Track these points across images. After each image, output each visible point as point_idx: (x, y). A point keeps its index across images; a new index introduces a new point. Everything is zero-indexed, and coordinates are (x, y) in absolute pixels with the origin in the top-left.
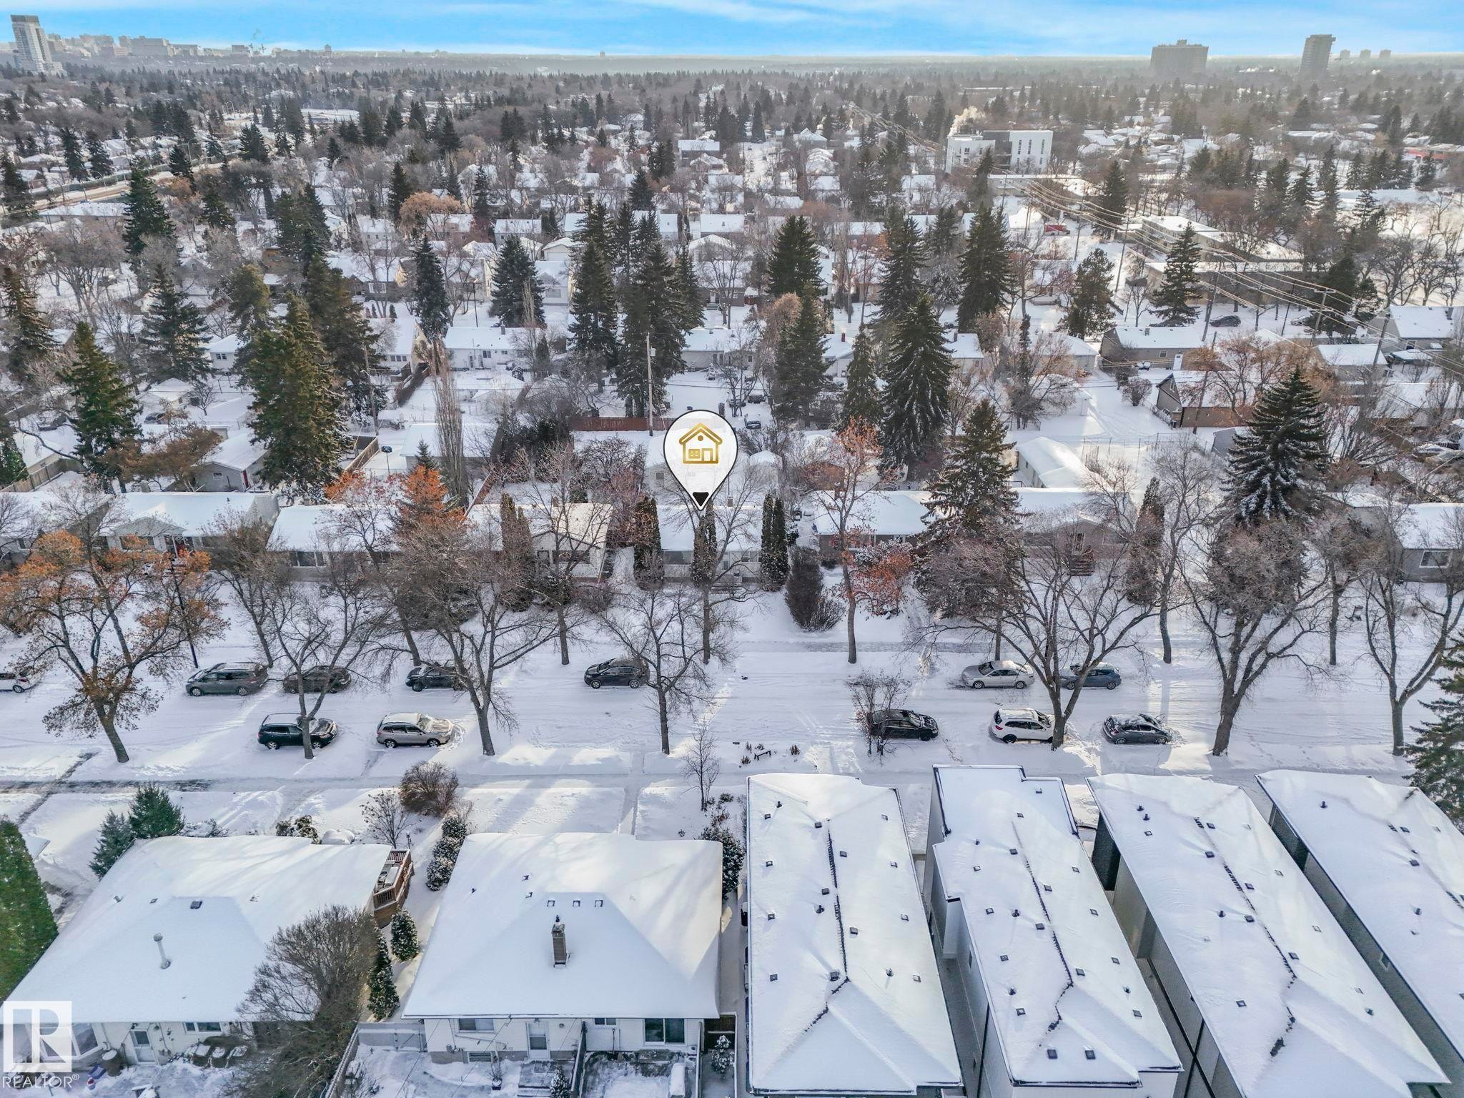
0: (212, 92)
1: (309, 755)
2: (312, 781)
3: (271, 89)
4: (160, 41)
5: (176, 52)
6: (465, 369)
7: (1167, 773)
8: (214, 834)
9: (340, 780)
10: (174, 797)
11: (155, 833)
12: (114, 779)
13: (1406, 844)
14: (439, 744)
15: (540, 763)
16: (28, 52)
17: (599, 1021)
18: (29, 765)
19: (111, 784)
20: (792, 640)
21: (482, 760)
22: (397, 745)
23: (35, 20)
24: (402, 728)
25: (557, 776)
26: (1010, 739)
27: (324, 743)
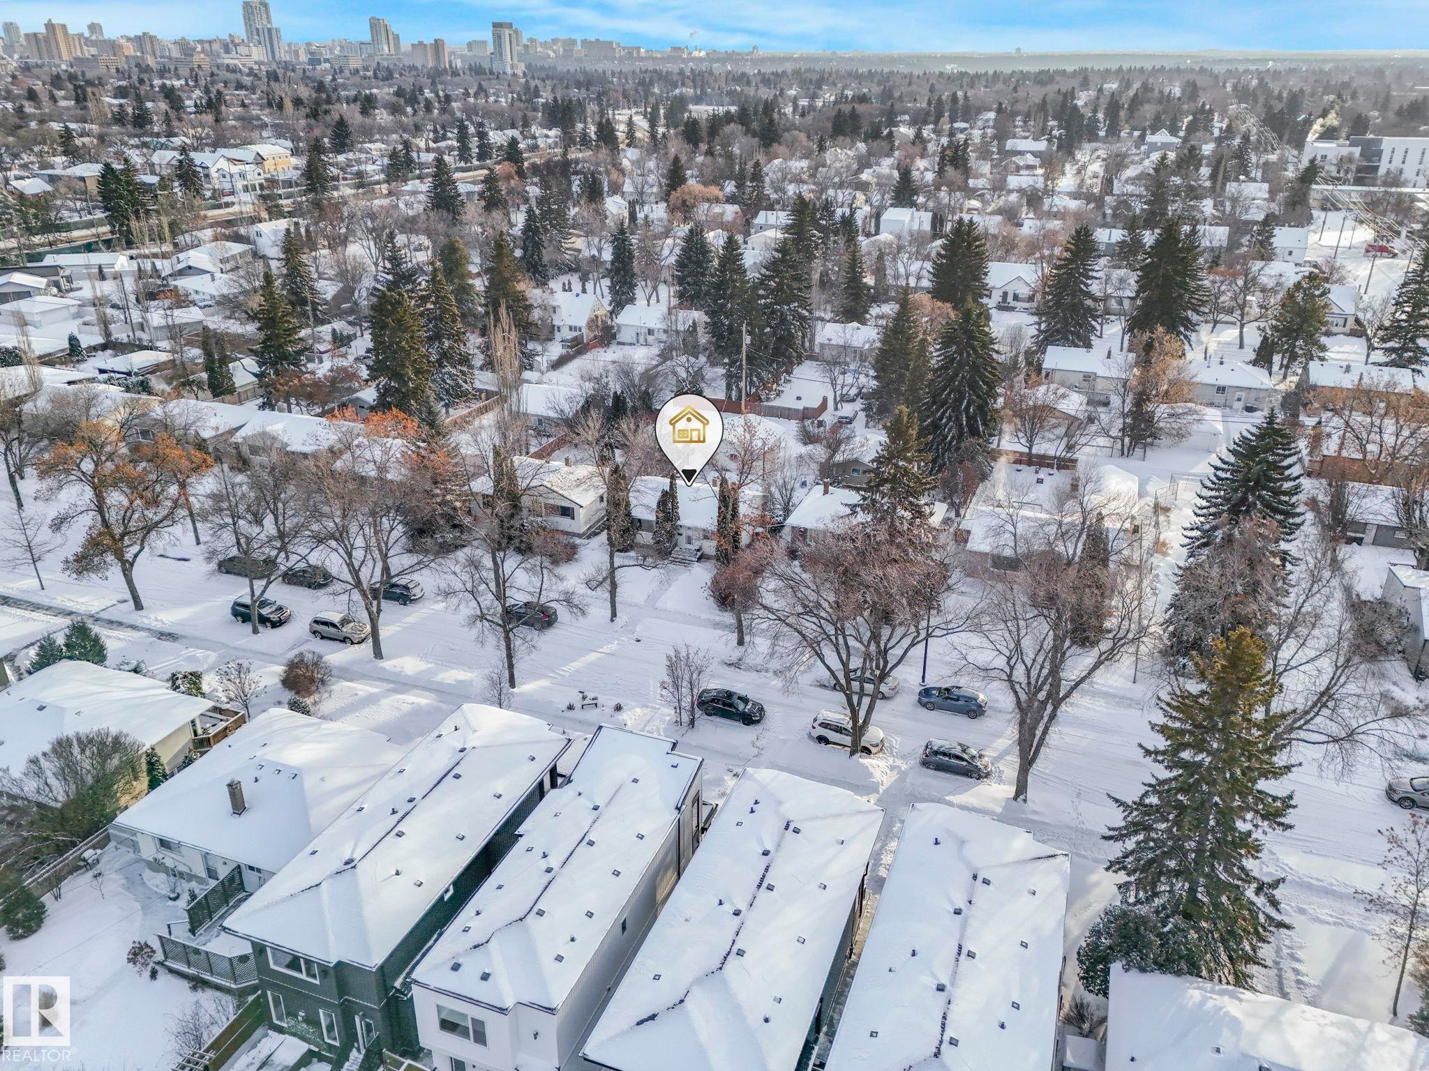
0: (620, 89)
1: (255, 631)
2: (244, 651)
3: (676, 87)
4: (611, 43)
5: (623, 53)
6: (631, 344)
7: (951, 804)
8: (136, 671)
9: (265, 654)
10: (96, 629)
11: (84, 657)
12: (124, 621)
13: (971, 892)
14: (352, 643)
15: (410, 673)
16: (501, 55)
17: (251, 868)
18: (81, 600)
19: (120, 624)
20: (704, 616)
21: (370, 661)
22: (323, 638)
23: (510, 26)
24: (326, 623)
25: (416, 687)
26: (822, 740)
27: (276, 625)
